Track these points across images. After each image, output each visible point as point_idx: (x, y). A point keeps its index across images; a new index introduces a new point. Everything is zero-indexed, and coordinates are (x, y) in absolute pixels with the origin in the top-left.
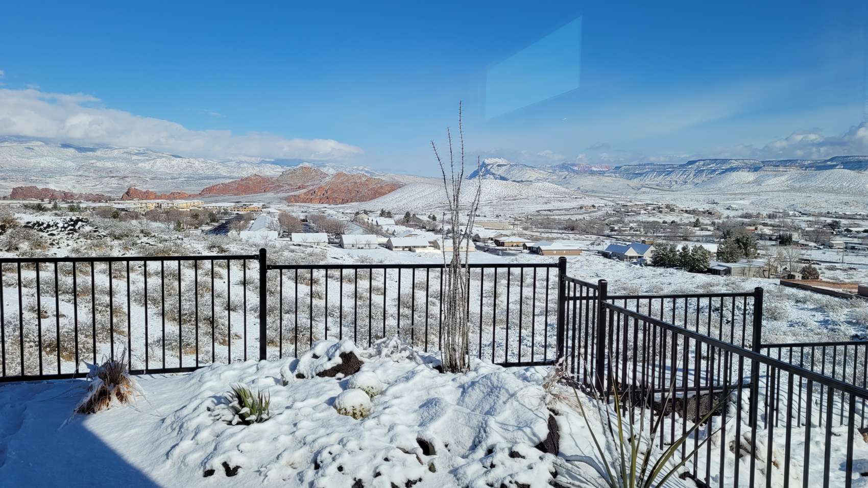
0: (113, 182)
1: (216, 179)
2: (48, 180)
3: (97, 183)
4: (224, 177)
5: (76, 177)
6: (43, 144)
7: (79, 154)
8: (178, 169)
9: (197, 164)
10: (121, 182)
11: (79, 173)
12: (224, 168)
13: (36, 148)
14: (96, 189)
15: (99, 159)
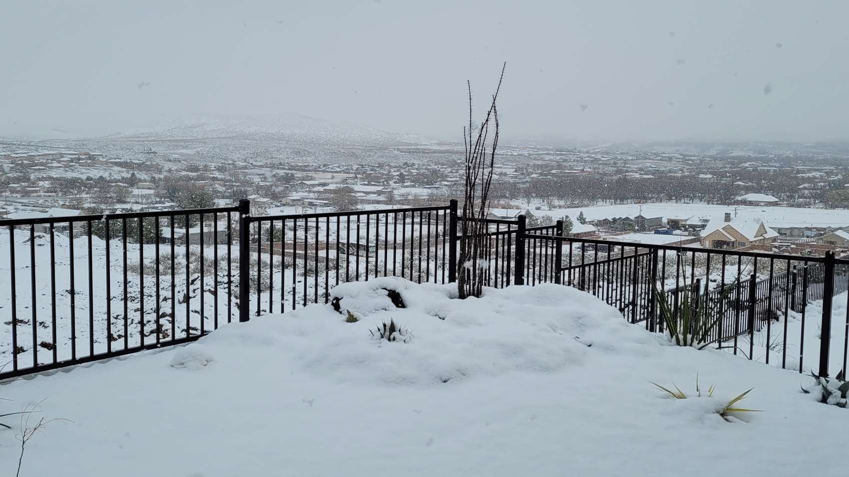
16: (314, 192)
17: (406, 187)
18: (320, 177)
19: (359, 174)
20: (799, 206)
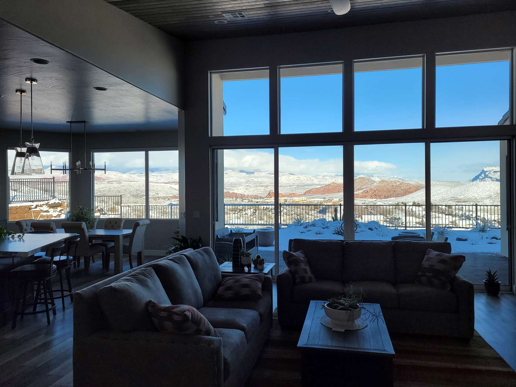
0: (262, 189)
1: (312, 185)
2: (234, 188)
3: (255, 189)
4: (317, 185)
5: (246, 187)
6: (232, 171)
7: (248, 176)
8: (293, 181)
9: (302, 178)
10: (266, 188)
11: (247, 185)
12: (316, 180)
13: (229, 173)
14: (255, 192)
15: (256, 177)
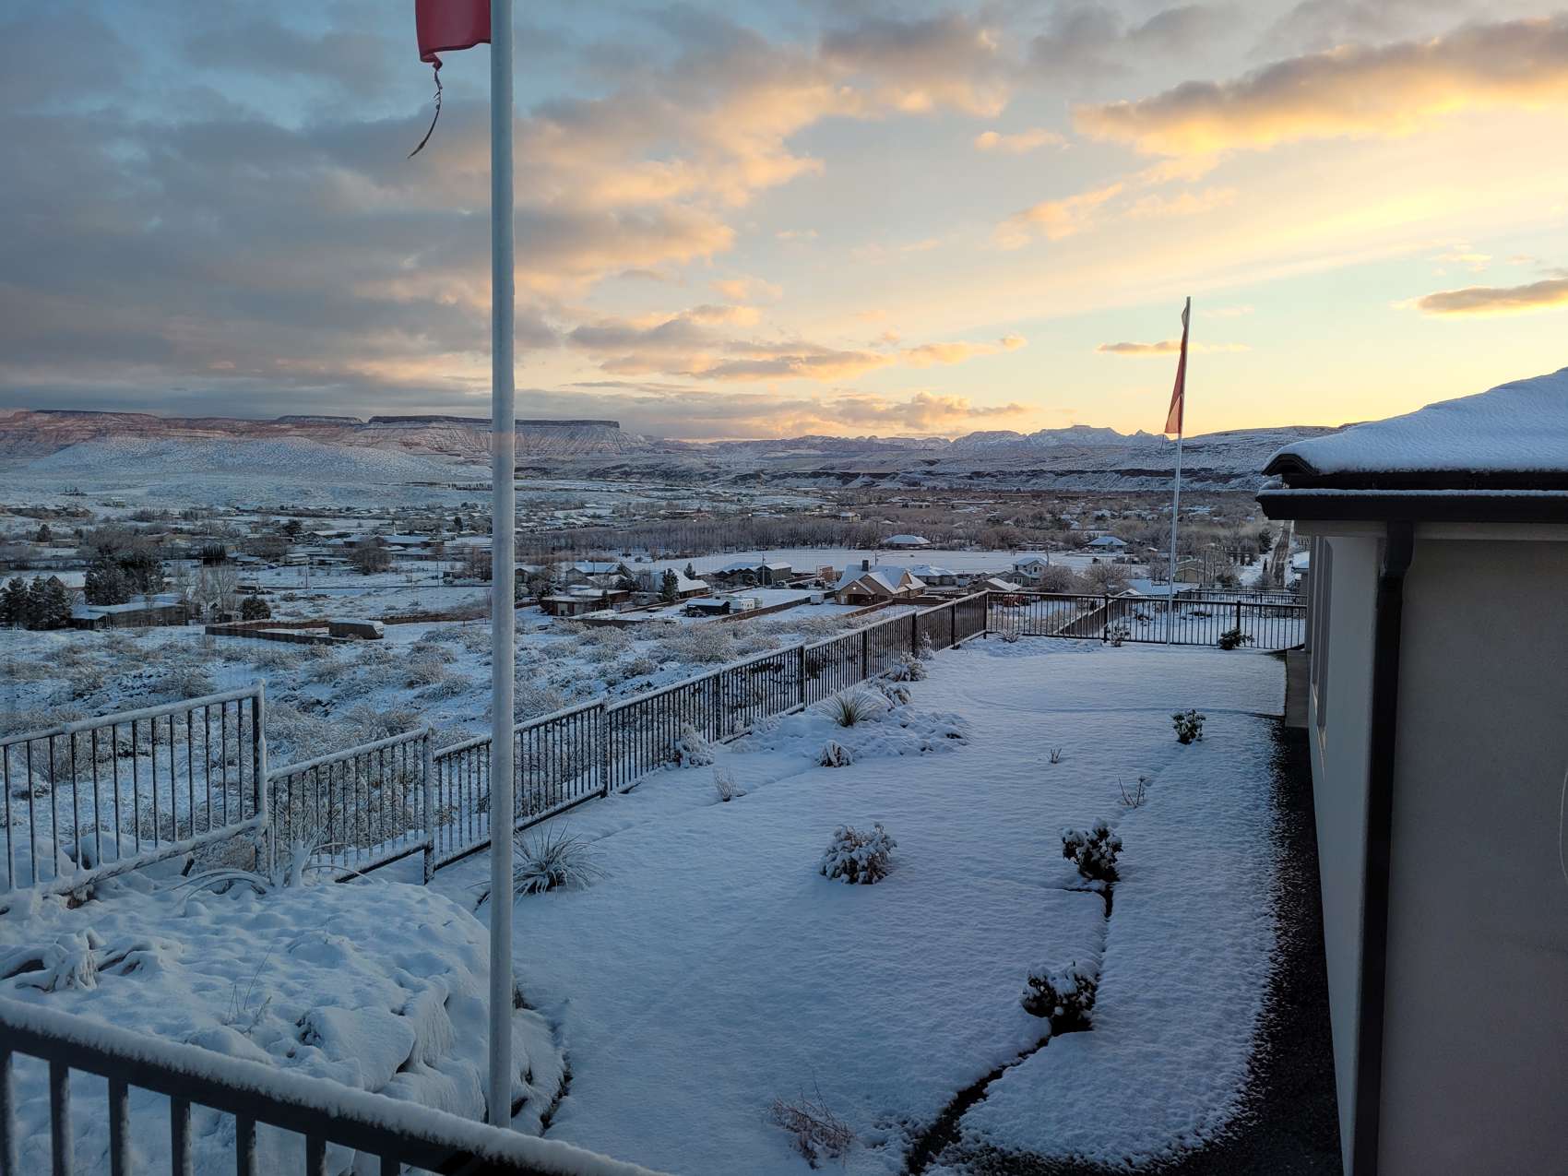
16: (329, 546)
17: (463, 536)
18: (340, 525)
19: (399, 519)
20: (952, 549)
